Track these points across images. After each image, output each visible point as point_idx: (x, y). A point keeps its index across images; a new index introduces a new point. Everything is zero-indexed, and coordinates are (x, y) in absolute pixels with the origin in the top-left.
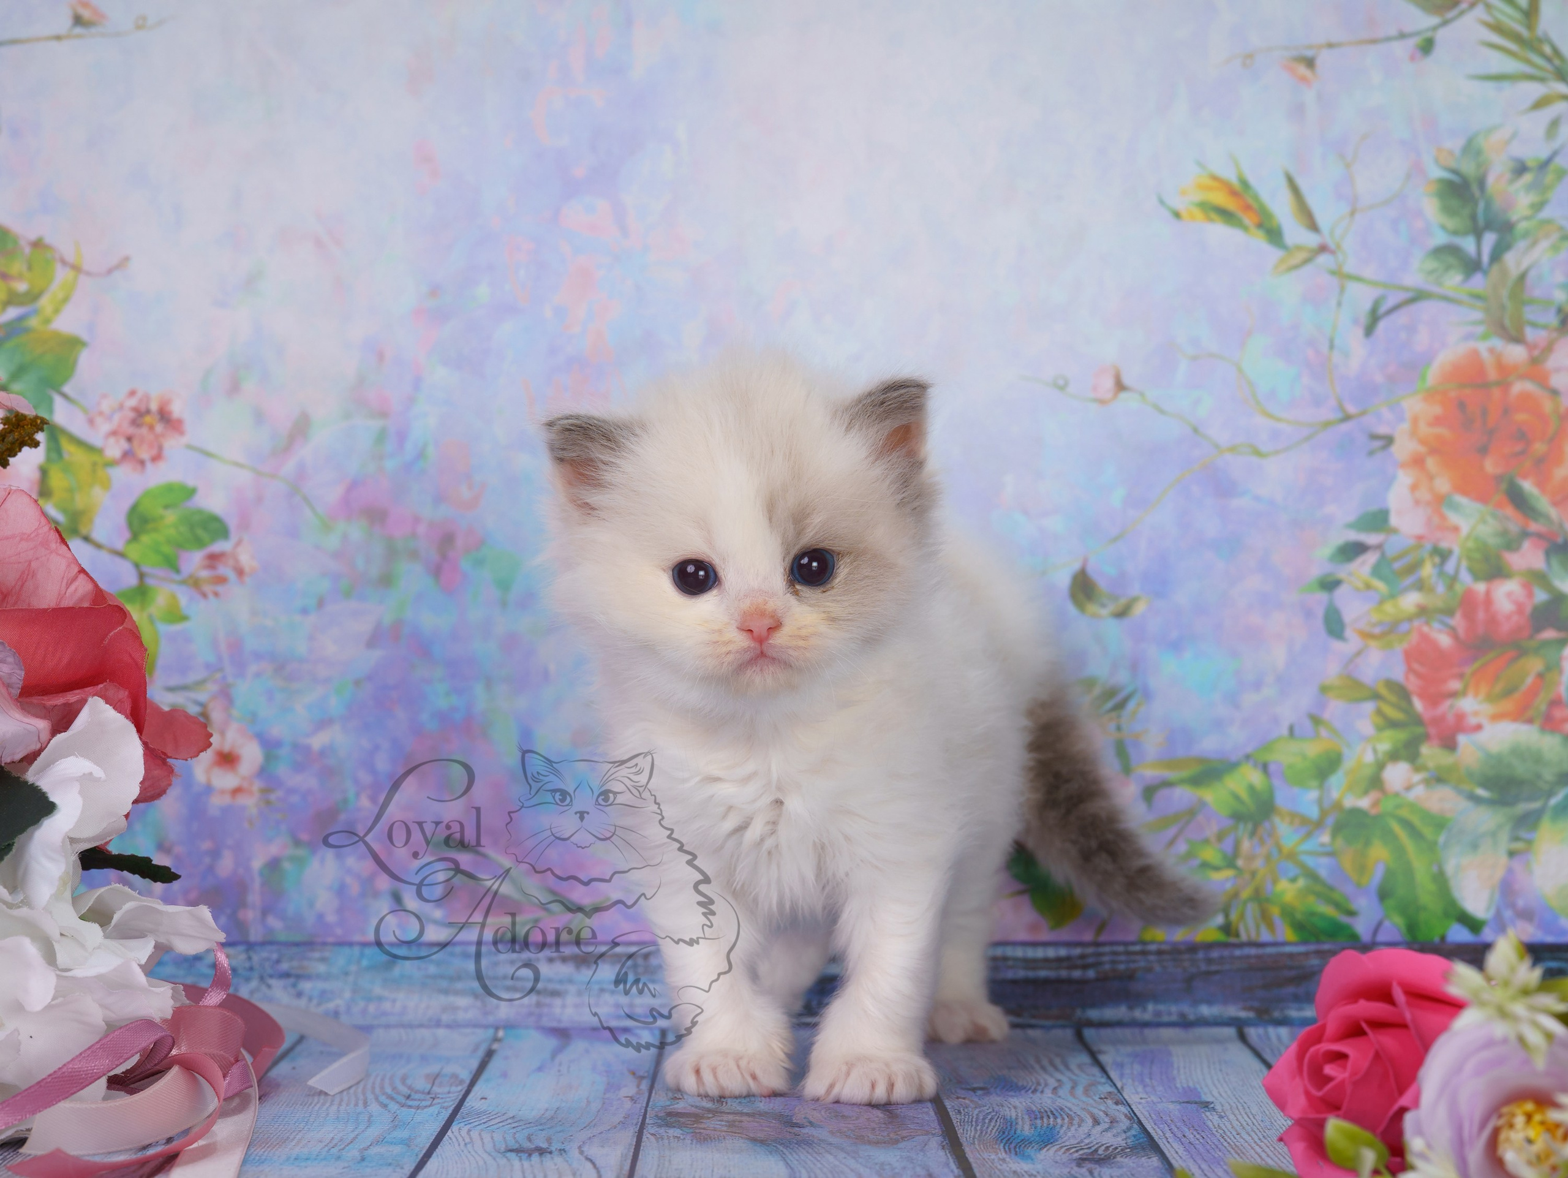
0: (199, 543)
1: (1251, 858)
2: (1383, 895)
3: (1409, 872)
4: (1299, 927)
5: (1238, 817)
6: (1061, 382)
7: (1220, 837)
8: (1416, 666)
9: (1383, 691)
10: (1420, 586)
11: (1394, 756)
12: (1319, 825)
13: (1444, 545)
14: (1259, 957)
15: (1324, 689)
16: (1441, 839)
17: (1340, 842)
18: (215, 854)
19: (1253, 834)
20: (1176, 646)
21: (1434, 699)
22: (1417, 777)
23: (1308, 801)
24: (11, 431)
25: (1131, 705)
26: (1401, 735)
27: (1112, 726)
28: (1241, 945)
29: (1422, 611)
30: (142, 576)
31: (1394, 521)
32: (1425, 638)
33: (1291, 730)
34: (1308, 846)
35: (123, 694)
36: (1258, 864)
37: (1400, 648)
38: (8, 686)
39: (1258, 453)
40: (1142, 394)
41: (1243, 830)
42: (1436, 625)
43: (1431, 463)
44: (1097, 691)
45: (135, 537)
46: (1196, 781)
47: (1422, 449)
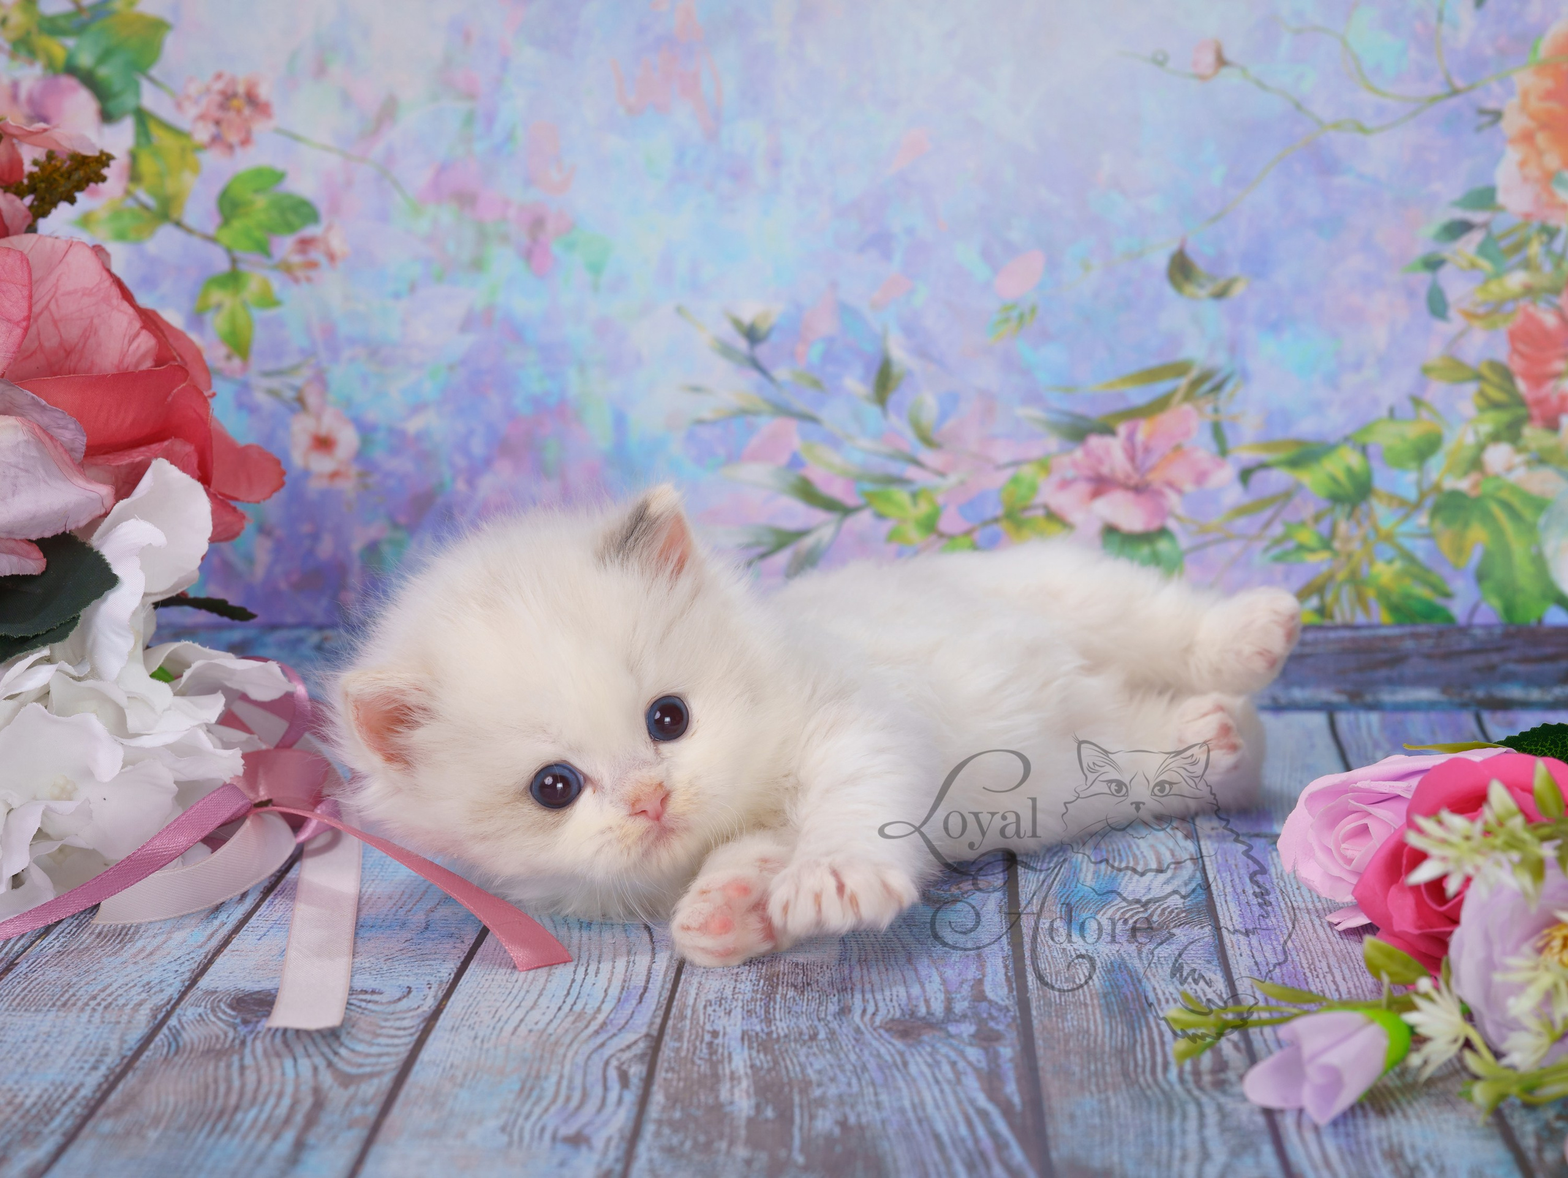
0: (290, 228)
1: (1348, 540)
2: (1481, 577)
3: (1507, 553)
4: (1395, 609)
5: (1336, 499)
6: (1160, 57)
7: (1317, 519)
8: (1521, 347)
9: (1486, 371)
10: (1527, 265)
11: (1496, 437)
12: (1417, 506)
13: (1552, 222)
14: (1354, 640)
15: (1426, 371)
16: (1542, 520)
17: (1438, 524)
18: (315, 537)
19: (1350, 515)
20: (1275, 327)
21: (1538, 380)
22: (1519, 459)
23: (1407, 483)
24: (76, 169)
25: (1229, 388)
26: (1504, 417)
27: (1208, 408)
28: (1335, 628)
29: (1529, 291)
30: (234, 261)
31: (1501, 198)
32: (1530, 318)
33: (1392, 413)
34: (1408, 527)
35: (189, 449)
36: (1355, 546)
37: (1504, 328)
38: (69, 451)
39: (1362, 129)
40: (1243, 69)
41: (1341, 512)
42: (1542, 305)
43: (1541, 139)
44: (1194, 374)
45: (226, 221)
46: (1295, 463)
47: (1531, 124)
